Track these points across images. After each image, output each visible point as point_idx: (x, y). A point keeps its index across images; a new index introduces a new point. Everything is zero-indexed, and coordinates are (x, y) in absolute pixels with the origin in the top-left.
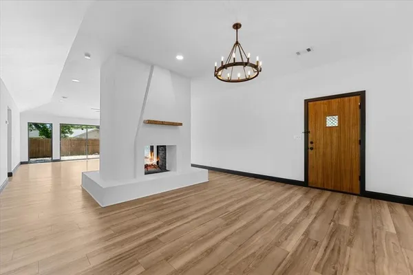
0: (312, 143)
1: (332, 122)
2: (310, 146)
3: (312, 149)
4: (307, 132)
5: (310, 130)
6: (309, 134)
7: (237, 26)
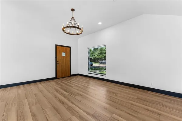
0: (58, 62)
1: (64, 54)
2: (57, 63)
3: (58, 64)
4: (56, 58)
5: (57, 57)
6: (57, 58)
7: (73, 10)
